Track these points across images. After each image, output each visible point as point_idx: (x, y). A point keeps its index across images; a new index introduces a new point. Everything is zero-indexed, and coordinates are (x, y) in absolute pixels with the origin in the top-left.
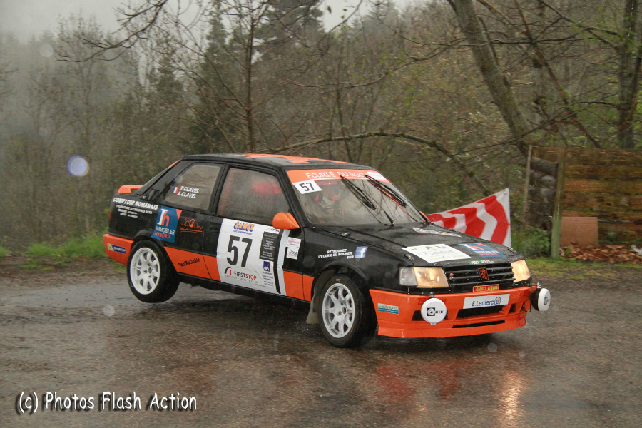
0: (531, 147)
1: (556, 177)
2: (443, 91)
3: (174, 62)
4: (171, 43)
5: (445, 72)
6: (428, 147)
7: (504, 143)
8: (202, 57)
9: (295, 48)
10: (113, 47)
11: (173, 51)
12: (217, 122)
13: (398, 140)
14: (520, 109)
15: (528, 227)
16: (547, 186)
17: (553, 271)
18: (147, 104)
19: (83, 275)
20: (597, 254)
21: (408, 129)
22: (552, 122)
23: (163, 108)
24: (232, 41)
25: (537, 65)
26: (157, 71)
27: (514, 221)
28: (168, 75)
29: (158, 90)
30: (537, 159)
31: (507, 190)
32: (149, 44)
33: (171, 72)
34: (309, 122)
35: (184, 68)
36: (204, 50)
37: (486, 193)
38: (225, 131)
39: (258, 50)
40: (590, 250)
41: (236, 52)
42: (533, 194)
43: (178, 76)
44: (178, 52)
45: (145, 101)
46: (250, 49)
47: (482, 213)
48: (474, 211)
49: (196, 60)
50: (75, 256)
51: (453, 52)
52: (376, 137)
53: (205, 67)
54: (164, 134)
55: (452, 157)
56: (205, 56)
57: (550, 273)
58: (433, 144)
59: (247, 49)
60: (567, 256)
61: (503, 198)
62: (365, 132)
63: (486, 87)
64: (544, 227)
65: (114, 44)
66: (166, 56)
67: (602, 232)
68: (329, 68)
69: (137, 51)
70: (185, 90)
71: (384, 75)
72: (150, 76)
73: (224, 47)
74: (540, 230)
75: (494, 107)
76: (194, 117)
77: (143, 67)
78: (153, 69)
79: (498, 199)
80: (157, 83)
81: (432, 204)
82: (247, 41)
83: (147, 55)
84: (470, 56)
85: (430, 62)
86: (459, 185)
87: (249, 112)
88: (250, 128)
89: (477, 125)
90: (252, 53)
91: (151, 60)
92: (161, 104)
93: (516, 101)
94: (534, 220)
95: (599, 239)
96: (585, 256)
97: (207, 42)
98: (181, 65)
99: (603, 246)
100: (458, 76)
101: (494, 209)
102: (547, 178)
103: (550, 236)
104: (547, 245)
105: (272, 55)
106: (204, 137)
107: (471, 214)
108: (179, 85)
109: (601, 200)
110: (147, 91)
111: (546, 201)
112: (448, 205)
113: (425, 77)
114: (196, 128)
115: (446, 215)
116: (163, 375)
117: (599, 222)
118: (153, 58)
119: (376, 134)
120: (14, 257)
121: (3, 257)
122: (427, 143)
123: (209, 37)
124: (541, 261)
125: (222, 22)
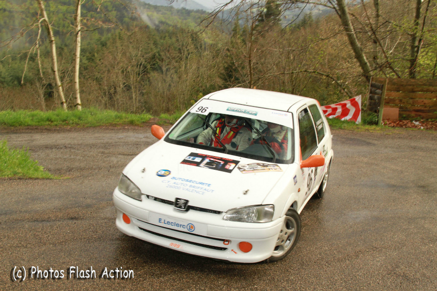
0: (371, 77)
1: (382, 90)
2: (332, 54)
5: (334, 46)
6: (325, 77)
7: (360, 76)
14: (366, 61)
15: (369, 112)
16: (378, 94)
20: (398, 124)
21: (318, 69)
22: (380, 67)
25: (375, 42)
27: (362, 109)
28: (216, 46)
30: (374, 82)
31: (360, 96)
37: (350, 97)
38: (239, 69)
40: (395, 122)
42: (371, 98)
47: (349, 105)
48: (345, 105)
49: (227, 40)
55: (336, 82)
57: (377, 132)
58: (328, 76)
60: (385, 124)
61: (359, 99)
63: (352, 51)
64: (376, 112)
67: (400, 115)
74: (374, 113)
75: (355, 60)
79: (356, 100)
81: (325, 102)
84: (346, 38)
85: (327, 41)
86: (337, 94)
87: (250, 61)
88: (250, 67)
89: (347, 68)
93: (365, 58)
94: (371, 110)
95: (399, 117)
96: (392, 124)
99: (400, 121)
101: (354, 103)
102: (378, 91)
103: (378, 116)
104: (377, 119)
106: (231, 71)
107: (344, 106)
108: (220, 50)
109: (401, 101)
111: (377, 101)
112: (333, 103)
114: (227, 68)
115: (333, 106)
117: (399, 111)
119: (305, 71)
120: (154, 119)
121: (150, 119)
122: (325, 75)
123: (233, 31)
124: (374, 127)
125: (239, 23)
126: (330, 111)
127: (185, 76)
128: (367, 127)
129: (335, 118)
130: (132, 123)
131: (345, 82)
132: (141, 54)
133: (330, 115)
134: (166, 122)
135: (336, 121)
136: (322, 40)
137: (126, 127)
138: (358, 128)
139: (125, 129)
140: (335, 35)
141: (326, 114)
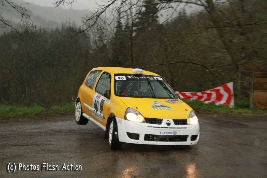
0: (240, 66)
3: (104, 37)
4: (102, 30)
5: (206, 38)
6: (200, 66)
7: (230, 65)
8: (114, 35)
9: (149, 31)
11: (103, 33)
12: (120, 59)
13: (188, 64)
14: (236, 51)
15: (241, 97)
16: (247, 81)
17: (250, 113)
18: (93, 53)
19: (72, 117)
21: (192, 60)
22: (249, 56)
23: (99, 54)
24: (125, 28)
25: (242, 34)
26: (97, 41)
27: (235, 94)
30: (243, 70)
31: (232, 83)
32: (94, 30)
33: (102, 41)
34: (154, 58)
36: (115, 32)
37: (223, 84)
39: (135, 31)
40: (265, 105)
41: (126, 32)
43: (105, 42)
44: (105, 33)
46: (132, 31)
47: (222, 91)
49: (112, 36)
50: (68, 110)
51: (209, 30)
52: (180, 63)
53: (115, 38)
54: (100, 64)
55: (210, 70)
58: (202, 66)
59: (131, 31)
60: (256, 107)
62: (176, 61)
63: (222, 43)
64: (247, 97)
65: (82, 31)
66: (100, 35)
68: (162, 37)
69: (90, 33)
70: (108, 47)
71: (183, 39)
72: (95, 42)
73: (122, 31)
74: (245, 98)
75: (225, 50)
76: (111, 58)
77: (92, 39)
78: (96, 40)
79: (228, 86)
80: (97, 45)
81: (202, 88)
83: (93, 35)
84: (215, 31)
85: (200, 34)
86: (212, 81)
87: (132, 55)
88: (132, 60)
89: (219, 58)
90: (132, 33)
91: (95, 36)
92: (99, 53)
94: (242, 94)
96: (263, 107)
97: (116, 29)
98: (106, 38)
100: (211, 39)
101: (227, 90)
102: (247, 78)
103: (249, 100)
104: (248, 103)
105: (140, 33)
107: (218, 91)
108: (105, 46)
110: (93, 48)
112: (209, 88)
113: (198, 40)
115: (208, 92)
116: (102, 154)
118: (95, 35)
119: (181, 62)
120: (46, 111)
121: (42, 111)
122: (200, 65)
123: (116, 27)
124: (246, 110)
125: (121, 21)
126: (205, 96)
127: (75, 69)
128: (240, 110)
129: (210, 103)
130: (25, 115)
131: (218, 70)
132: (33, 51)
133: (205, 100)
134: (57, 113)
135: (211, 106)
136: (195, 34)
137: (20, 120)
138: (232, 112)
139: (19, 121)
140: (207, 29)
141: (203, 100)
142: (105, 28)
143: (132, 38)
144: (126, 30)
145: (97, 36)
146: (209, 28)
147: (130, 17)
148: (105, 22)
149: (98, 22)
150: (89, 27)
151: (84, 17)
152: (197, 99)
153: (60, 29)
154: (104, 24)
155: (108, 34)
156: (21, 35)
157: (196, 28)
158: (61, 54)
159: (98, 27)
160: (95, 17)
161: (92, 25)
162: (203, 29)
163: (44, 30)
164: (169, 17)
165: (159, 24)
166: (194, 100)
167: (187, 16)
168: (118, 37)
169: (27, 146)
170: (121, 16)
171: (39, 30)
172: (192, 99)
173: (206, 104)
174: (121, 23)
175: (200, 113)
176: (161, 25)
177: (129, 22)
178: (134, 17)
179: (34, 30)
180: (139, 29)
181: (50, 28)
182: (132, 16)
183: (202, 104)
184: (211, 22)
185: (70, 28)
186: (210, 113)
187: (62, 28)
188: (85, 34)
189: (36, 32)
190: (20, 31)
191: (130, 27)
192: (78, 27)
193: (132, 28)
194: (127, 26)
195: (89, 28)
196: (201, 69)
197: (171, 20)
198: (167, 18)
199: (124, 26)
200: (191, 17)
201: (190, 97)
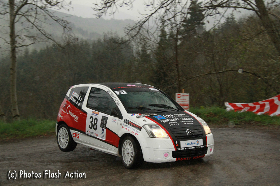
2: (257, 52)
3: (147, 47)
4: (145, 40)
5: (257, 44)
6: (251, 75)
8: (157, 44)
9: (194, 38)
10: (124, 43)
11: (146, 43)
12: (165, 70)
13: (238, 73)
23: (143, 65)
24: (169, 37)
26: (140, 51)
28: (145, 52)
29: (141, 58)
32: (137, 40)
33: (145, 51)
34: (201, 67)
35: (151, 49)
36: (158, 41)
38: (168, 73)
39: (180, 40)
41: (171, 41)
43: (148, 52)
44: (148, 43)
45: (136, 63)
46: (176, 40)
47: (276, 101)
48: (273, 101)
49: (155, 46)
51: (261, 36)
52: (229, 72)
53: (159, 48)
55: (262, 79)
56: (159, 44)
58: (254, 74)
59: (175, 40)
62: (224, 70)
63: (275, 49)
65: (124, 42)
66: (144, 45)
68: (209, 46)
69: (133, 43)
70: (151, 57)
71: (232, 47)
72: (138, 53)
73: (166, 40)
76: (155, 68)
77: (135, 50)
80: (141, 55)
81: (254, 98)
82: (175, 36)
83: (136, 45)
85: (250, 41)
86: (265, 90)
88: (178, 71)
90: (177, 41)
91: (137, 47)
92: (143, 64)
97: (159, 38)
98: (149, 48)
100: (262, 45)
105: (185, 42)
108: (149, 56)
110: (137, 59)
113: (248, 47)
114: (156, 72)
115: (261, 102)
118: (138, 46)
119: (230, 70)
122: (251, 73)
123: (160, 36)
125: (165, 30)
126: (258, 107)
129: (263, 115)
133: (258, 111)
136: (245, 40)
140: (258, 34)
141: (255, 111)
142: (149, 38)
143: (176, 47)
144: (171, 38)
145: (141, 46)
146: (260, 34)
147: (174, 25)
148: (148, 32)
149: (141, 32)
150: (132, 37)
151: (127, 27)
152: (248, 110)
153: (102, 40)
154: (147, 34)
155: (151, 44)
156: (63, 48)
157: (246, 34)
158: (103, 66)
159: (142, 37)
160: (138, 27)
161: (135, 36)
162: (254, 35)
163: (86, 42)
164: (215, 24)
165: (205, 31)
166: (245, 112)
167: (235, 21)
168: (162, 47)
169: (72, 162)
170: (165, 25)
171: (81, 42)
172: (243, 110)
173: (259, 116)
174: (165, 32)
175: (253, 125)
176: (208, 32)
177: (173, 30)
178: (178, 25)
179: (76, 43)
180: (184, 37)
181: (92, 40)
182: (177, 25)
183: (255, 115)
184: (262, 27)
185: (112, 39)
186: (263, 125)
187: (104, 39)
188: (128, 45)
189: (78, 45)
190: (62, 44)
191: (174, 35)
192: (121, 37)
193: (177, 36)
194: (172, 35)
195: (132, 39)
196: (252, 78)
197: (219, 27)
198: (214, 25)
199: (168, 35)
200: (241, 22)
201: (241, 109)
